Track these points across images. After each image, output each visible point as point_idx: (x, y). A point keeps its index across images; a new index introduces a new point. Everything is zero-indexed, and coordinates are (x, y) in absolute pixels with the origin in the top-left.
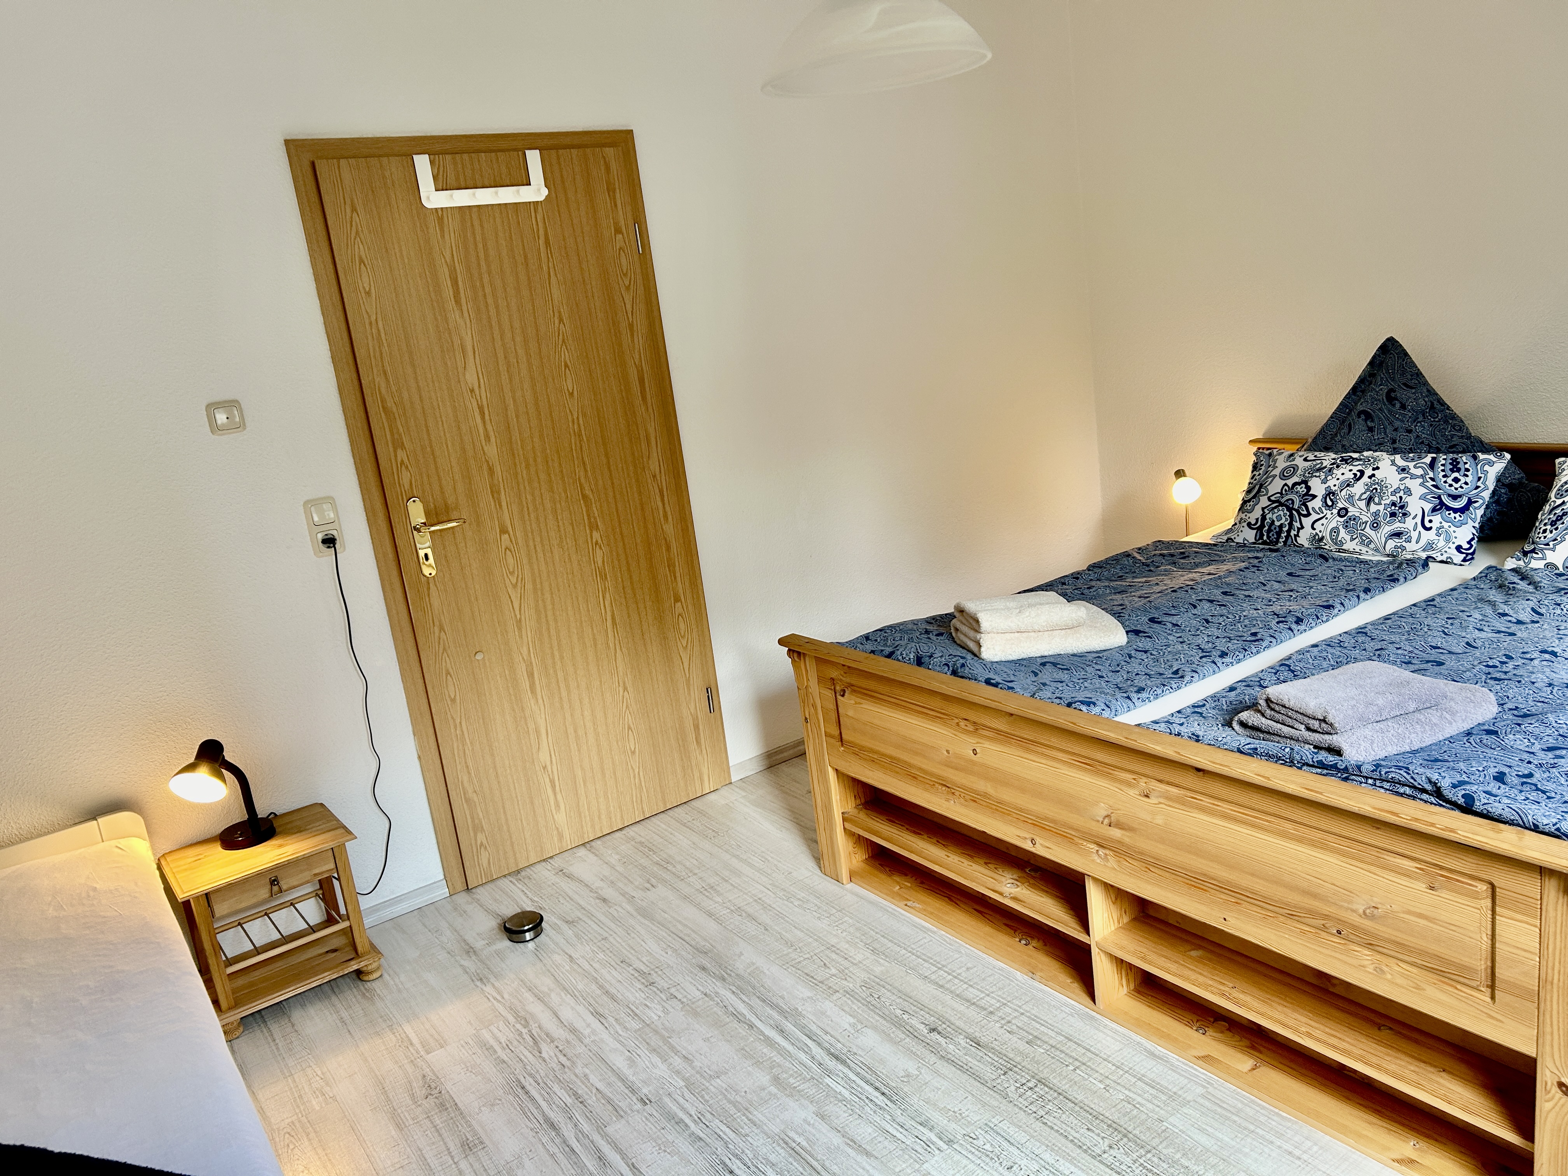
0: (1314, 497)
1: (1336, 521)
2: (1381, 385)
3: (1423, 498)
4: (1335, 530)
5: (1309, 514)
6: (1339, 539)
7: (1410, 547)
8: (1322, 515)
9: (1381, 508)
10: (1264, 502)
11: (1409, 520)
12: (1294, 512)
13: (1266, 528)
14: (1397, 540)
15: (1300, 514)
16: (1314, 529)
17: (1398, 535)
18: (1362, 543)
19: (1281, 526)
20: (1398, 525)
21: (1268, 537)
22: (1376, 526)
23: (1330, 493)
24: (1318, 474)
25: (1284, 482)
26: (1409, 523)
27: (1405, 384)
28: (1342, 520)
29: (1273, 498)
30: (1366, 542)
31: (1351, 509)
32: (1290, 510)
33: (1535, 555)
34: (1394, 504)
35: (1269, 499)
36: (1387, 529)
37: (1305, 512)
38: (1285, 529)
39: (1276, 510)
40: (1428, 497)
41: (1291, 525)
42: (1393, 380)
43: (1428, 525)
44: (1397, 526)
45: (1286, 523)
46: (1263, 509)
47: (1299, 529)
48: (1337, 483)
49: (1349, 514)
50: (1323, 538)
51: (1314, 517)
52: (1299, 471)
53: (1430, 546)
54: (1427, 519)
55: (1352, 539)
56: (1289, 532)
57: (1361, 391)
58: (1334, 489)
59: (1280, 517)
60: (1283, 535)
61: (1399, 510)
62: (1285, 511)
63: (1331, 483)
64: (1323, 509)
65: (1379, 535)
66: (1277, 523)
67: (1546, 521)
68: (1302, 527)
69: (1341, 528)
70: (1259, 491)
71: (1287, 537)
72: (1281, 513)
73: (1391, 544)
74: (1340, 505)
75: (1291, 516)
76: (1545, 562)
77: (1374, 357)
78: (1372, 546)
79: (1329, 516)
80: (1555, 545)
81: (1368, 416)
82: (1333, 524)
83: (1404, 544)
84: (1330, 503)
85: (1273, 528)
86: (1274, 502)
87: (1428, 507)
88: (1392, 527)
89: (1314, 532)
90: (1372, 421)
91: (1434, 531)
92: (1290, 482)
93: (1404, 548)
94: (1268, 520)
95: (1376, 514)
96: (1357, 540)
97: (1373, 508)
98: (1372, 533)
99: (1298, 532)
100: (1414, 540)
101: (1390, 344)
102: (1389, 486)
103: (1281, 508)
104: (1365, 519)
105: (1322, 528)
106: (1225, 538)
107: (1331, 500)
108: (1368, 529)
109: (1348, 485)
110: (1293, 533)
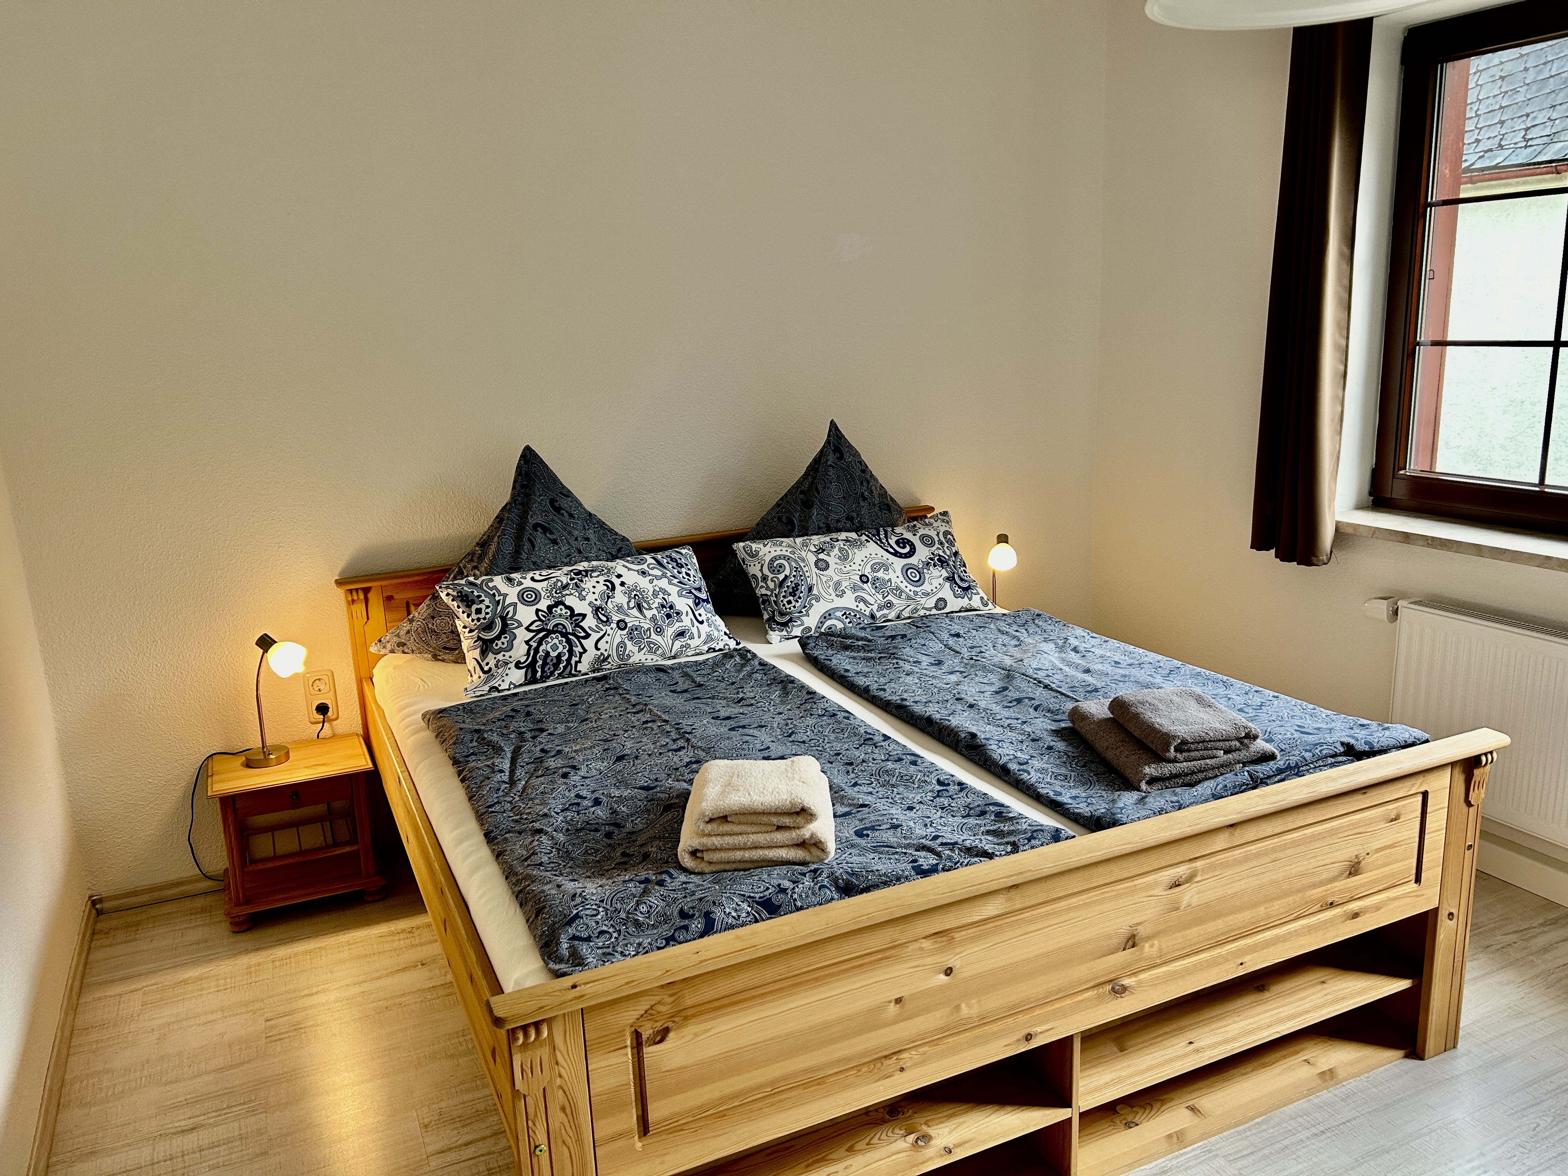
0: (584, 616)
1: (619, 636)
3: (680, 595)
4: (622, 645)
5: (588, 636)
6: (627, 653)
7: (693, 643)
8: (602, 633)
9: (655, 612)
10: (522, 635)
11: (683, 617)
12: (571, 637)
13: (540, 662)
14: (682, 640)
15: (578, 638)
16: (598, 649)
17: (681, 634)
18: (650, 651)
22: (659, 631)
24: (567, 592)
35: (527, 629)
37: (583, 634)
43: (700, 619)
45: (565, 651)
46: (527, 642)
47: (581, 654)
48: (596, 596)
49: (629, 625)
50: (609, 656)
51: (595, 636)
52: (543, 594)
54: (697, 613)
55: (640, 650)
56: (569, 660)
58: (598, 603)
59: (555, 646)
61: (670, 612)
62: (560, 639)
65: (665, 639)
66: (553, 654)
70: (505, 625)
71: (565, 668)
89: (599, 653)
91: (705, 623)
93: (688, 646)
94: (541, 653)
95: (653, 619)
99: (580, 657)
101: (528, 453)
103: (554, 636)
104: (646, 626)
105: (607, 646)
107: (603, 615)
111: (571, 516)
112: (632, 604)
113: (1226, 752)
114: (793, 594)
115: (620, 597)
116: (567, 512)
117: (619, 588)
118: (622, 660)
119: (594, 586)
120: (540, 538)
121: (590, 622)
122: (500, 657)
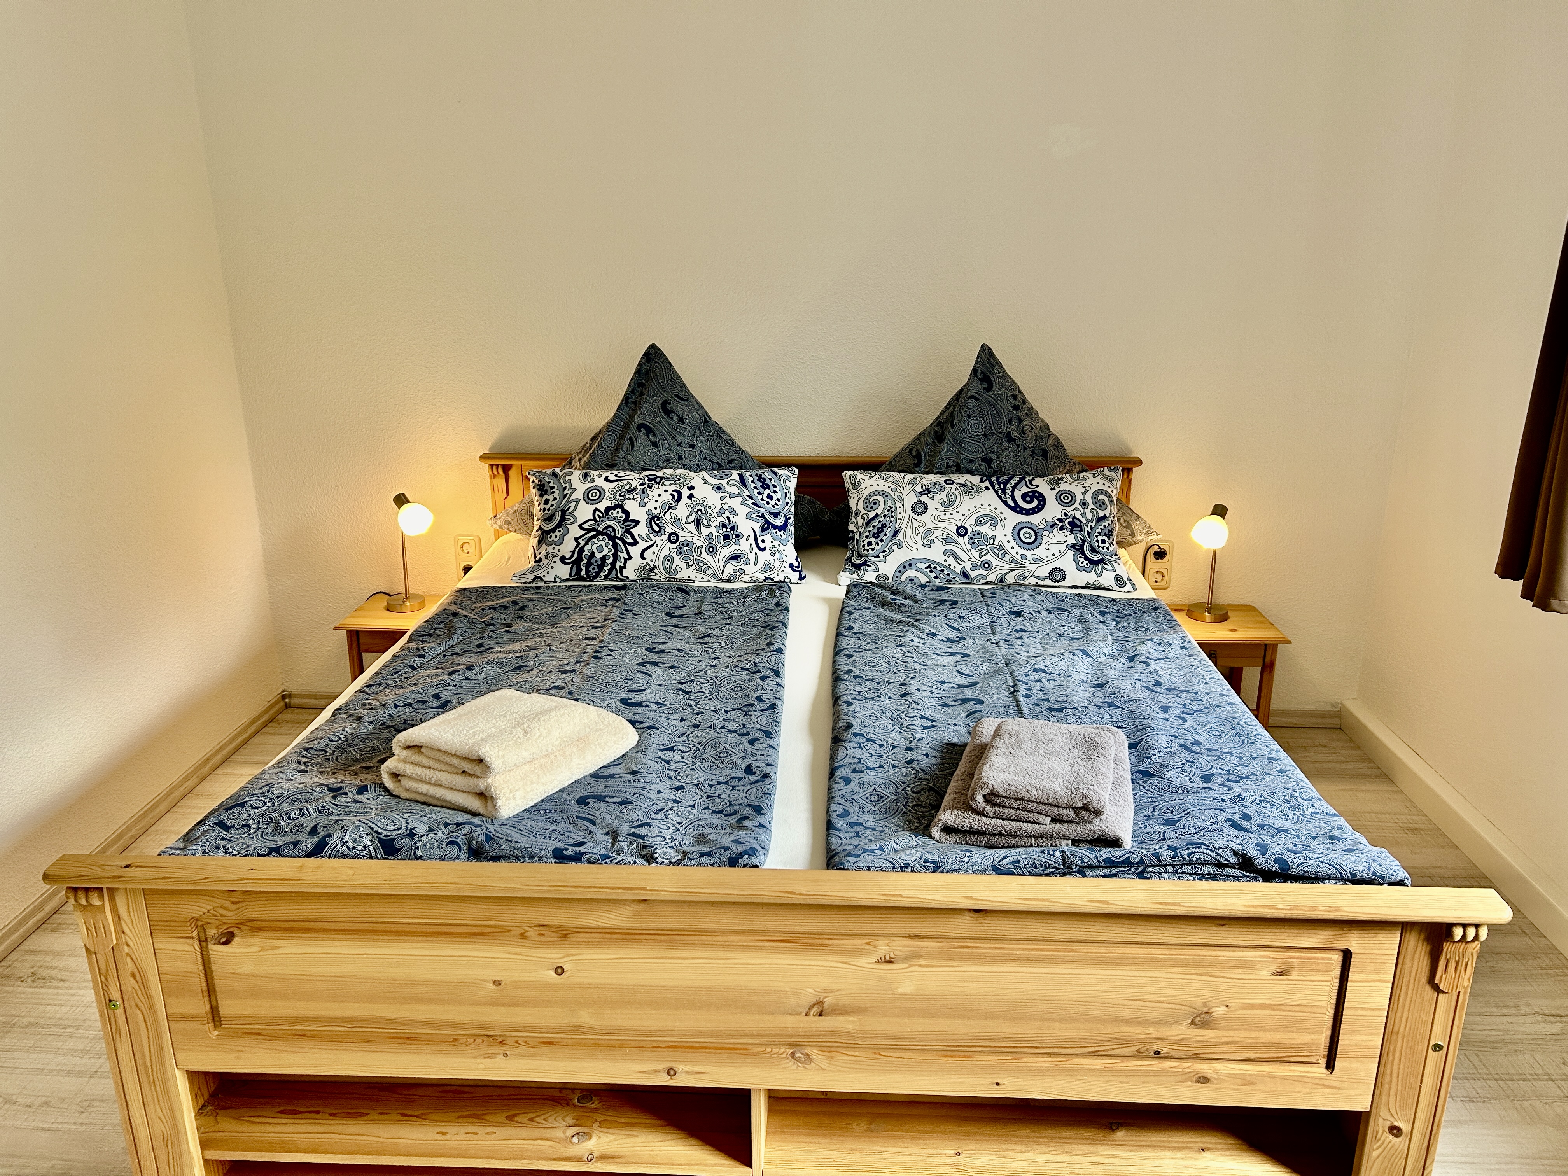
0: (637, 523)
1: (668, 549)
2: (653, 396)
3: (749, 517)
4: (669, 559)
5: (635, 543)
6: (674, 567)
7: (748, 569)
8: (651, 543)
9: (713, 530)
10: (575, 531)
11: (743, 541)
12: (618, 541)
13: (585, 561)
14: (736, 564)
15: (625, 543)
16: (644, 558)
17: (736, 558)
18: (699, 569)
19: (604, 558)
20: (734, 547)
21: (587, 571)
22: (712, 551)
23: (653, 518)
24: (631, 496)
25: (594, 507)
26: (745, 545)
27: (677, 396)
28: (674, 546)
29: (586, 526)
30: (704, 569)
31: (681, 534)
32: (612, 538)
33: (868, 568)
34: (724, 526)
35: (580, 527)
36: (724, 553)
37: (631, 541)
38: (609, 561)
39: (595, 540)
40: (754, 516)
41: (616, 556)
42: (665, 391)
43: (762, 545)
44: (733, 549)
45: (610, 554)
46: (576, 539)
47: (626, 560)
48: (657, 505)
49: (681, 539)
50: (655, 567)
51: (642, 545)
52: (607, 494)
53: (768, 567)
54: (760, 539)
55: (688, 567)
56: (613, 564)
57: (633, 402)
58: (656, 512)
59: (601, 547)
60: (606, 568)
61: (730, 533)
62: (607, 541)
63: (651, 505)
64: (651, 535)
65: (716, 560)
66: (599, 556)
67: (867, 533)
68: (630, 558)
69: (674, 555)
70: (563, 519)
71: (610, 571)
72: (602, 543)
73: (730, 568)
74: (669, 530)
75: (615, 545)
76: (877, 574)
77: (640, 365)
78: (710, 572)
79: (659, 543)
80: (885, 557)
81: (649, 431)
82: (665, 552)
83: (743, 567)
84: (657, 529)
85: (593, 561)
86: (589, 531)
87: (757, 527)
88: (729, 550)
89: (644, 562)
90: (654, 435)
91: (768, 551)
92: (602, 506)
93: (742, 572)
94: (586, 552)
95: (709, 537)
96: (694, 567)
97: (705, 531)
98: (709, 558)
99: (625, 563)
100: (752, 562)
101: (653, 351)
102: (713, 507)
103: (601, 537)
104: (699, 544)
105: (653, 557)
106: (532, 577)
107: (657, 525)
108: (704, 554)
109: (670, 508)
110: (618, 565)
111: (681, 420)
112: (691, 519)
113: (1054, 820)
114: (875, 536)
115: (682, 510)
116: (678, 416)
117: (685, 499)
118: (669, 573)
119: (660, 495)
120: (642, 439)
121: (640, 530)
122: (550, 549)
